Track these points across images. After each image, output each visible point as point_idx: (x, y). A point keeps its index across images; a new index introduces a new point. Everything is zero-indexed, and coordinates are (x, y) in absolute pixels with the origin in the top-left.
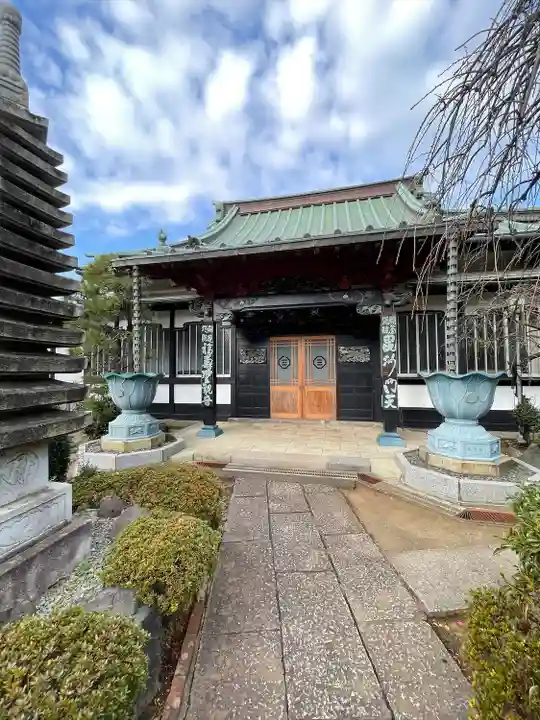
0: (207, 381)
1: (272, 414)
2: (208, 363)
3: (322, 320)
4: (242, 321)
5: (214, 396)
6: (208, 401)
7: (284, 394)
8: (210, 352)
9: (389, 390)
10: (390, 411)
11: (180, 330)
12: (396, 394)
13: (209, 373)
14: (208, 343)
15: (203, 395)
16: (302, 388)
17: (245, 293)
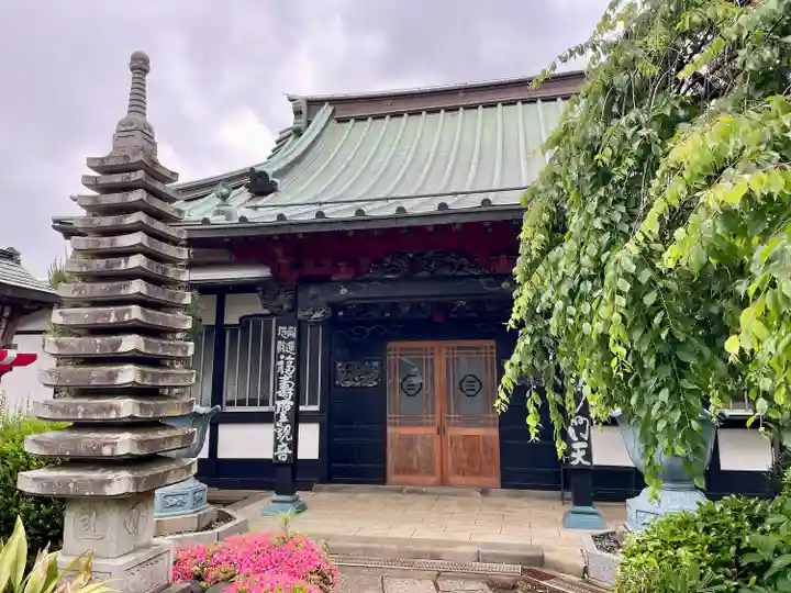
0: (283, 418)
1: (391, 477)
2: (286, 388)
3: (474, 315)
4: (341, 313)
5: (294, 445)
6: (284, 453)
7: (411, 440)
8: (290, 370)
9: (578, 435)
10: (581, 470)
11: (234, 328)
12: (589, 442)
13: (288, 404)
14: (286, 355)
15: (277, 443)
16: (441, 431)
17: (349, 276)
